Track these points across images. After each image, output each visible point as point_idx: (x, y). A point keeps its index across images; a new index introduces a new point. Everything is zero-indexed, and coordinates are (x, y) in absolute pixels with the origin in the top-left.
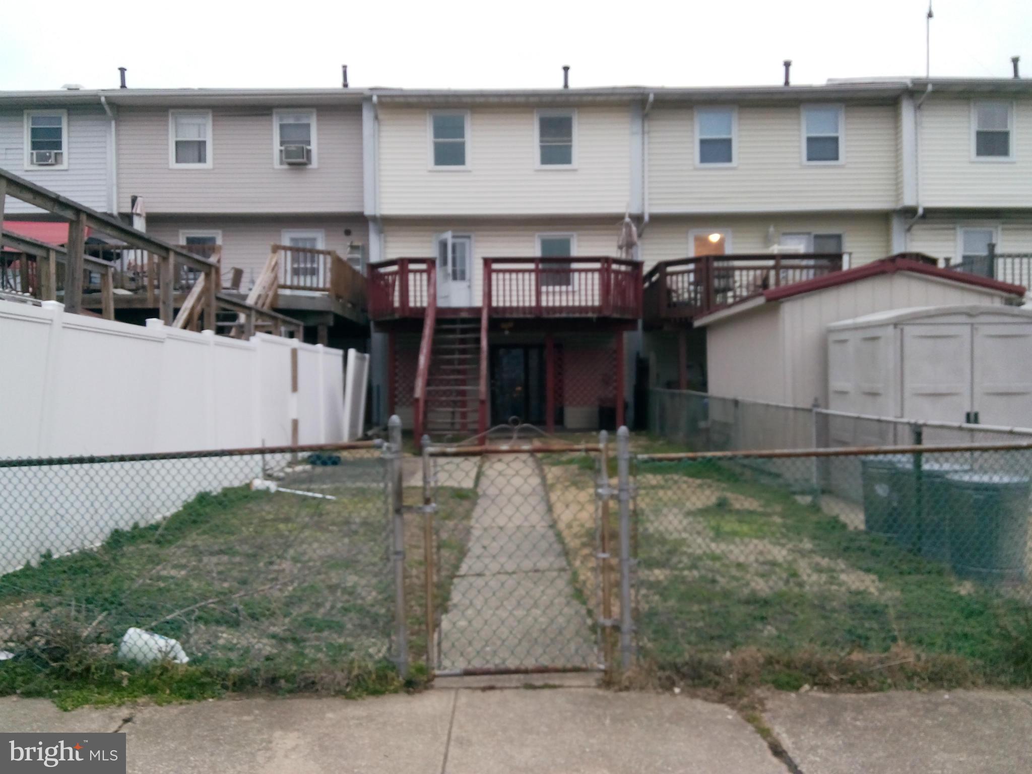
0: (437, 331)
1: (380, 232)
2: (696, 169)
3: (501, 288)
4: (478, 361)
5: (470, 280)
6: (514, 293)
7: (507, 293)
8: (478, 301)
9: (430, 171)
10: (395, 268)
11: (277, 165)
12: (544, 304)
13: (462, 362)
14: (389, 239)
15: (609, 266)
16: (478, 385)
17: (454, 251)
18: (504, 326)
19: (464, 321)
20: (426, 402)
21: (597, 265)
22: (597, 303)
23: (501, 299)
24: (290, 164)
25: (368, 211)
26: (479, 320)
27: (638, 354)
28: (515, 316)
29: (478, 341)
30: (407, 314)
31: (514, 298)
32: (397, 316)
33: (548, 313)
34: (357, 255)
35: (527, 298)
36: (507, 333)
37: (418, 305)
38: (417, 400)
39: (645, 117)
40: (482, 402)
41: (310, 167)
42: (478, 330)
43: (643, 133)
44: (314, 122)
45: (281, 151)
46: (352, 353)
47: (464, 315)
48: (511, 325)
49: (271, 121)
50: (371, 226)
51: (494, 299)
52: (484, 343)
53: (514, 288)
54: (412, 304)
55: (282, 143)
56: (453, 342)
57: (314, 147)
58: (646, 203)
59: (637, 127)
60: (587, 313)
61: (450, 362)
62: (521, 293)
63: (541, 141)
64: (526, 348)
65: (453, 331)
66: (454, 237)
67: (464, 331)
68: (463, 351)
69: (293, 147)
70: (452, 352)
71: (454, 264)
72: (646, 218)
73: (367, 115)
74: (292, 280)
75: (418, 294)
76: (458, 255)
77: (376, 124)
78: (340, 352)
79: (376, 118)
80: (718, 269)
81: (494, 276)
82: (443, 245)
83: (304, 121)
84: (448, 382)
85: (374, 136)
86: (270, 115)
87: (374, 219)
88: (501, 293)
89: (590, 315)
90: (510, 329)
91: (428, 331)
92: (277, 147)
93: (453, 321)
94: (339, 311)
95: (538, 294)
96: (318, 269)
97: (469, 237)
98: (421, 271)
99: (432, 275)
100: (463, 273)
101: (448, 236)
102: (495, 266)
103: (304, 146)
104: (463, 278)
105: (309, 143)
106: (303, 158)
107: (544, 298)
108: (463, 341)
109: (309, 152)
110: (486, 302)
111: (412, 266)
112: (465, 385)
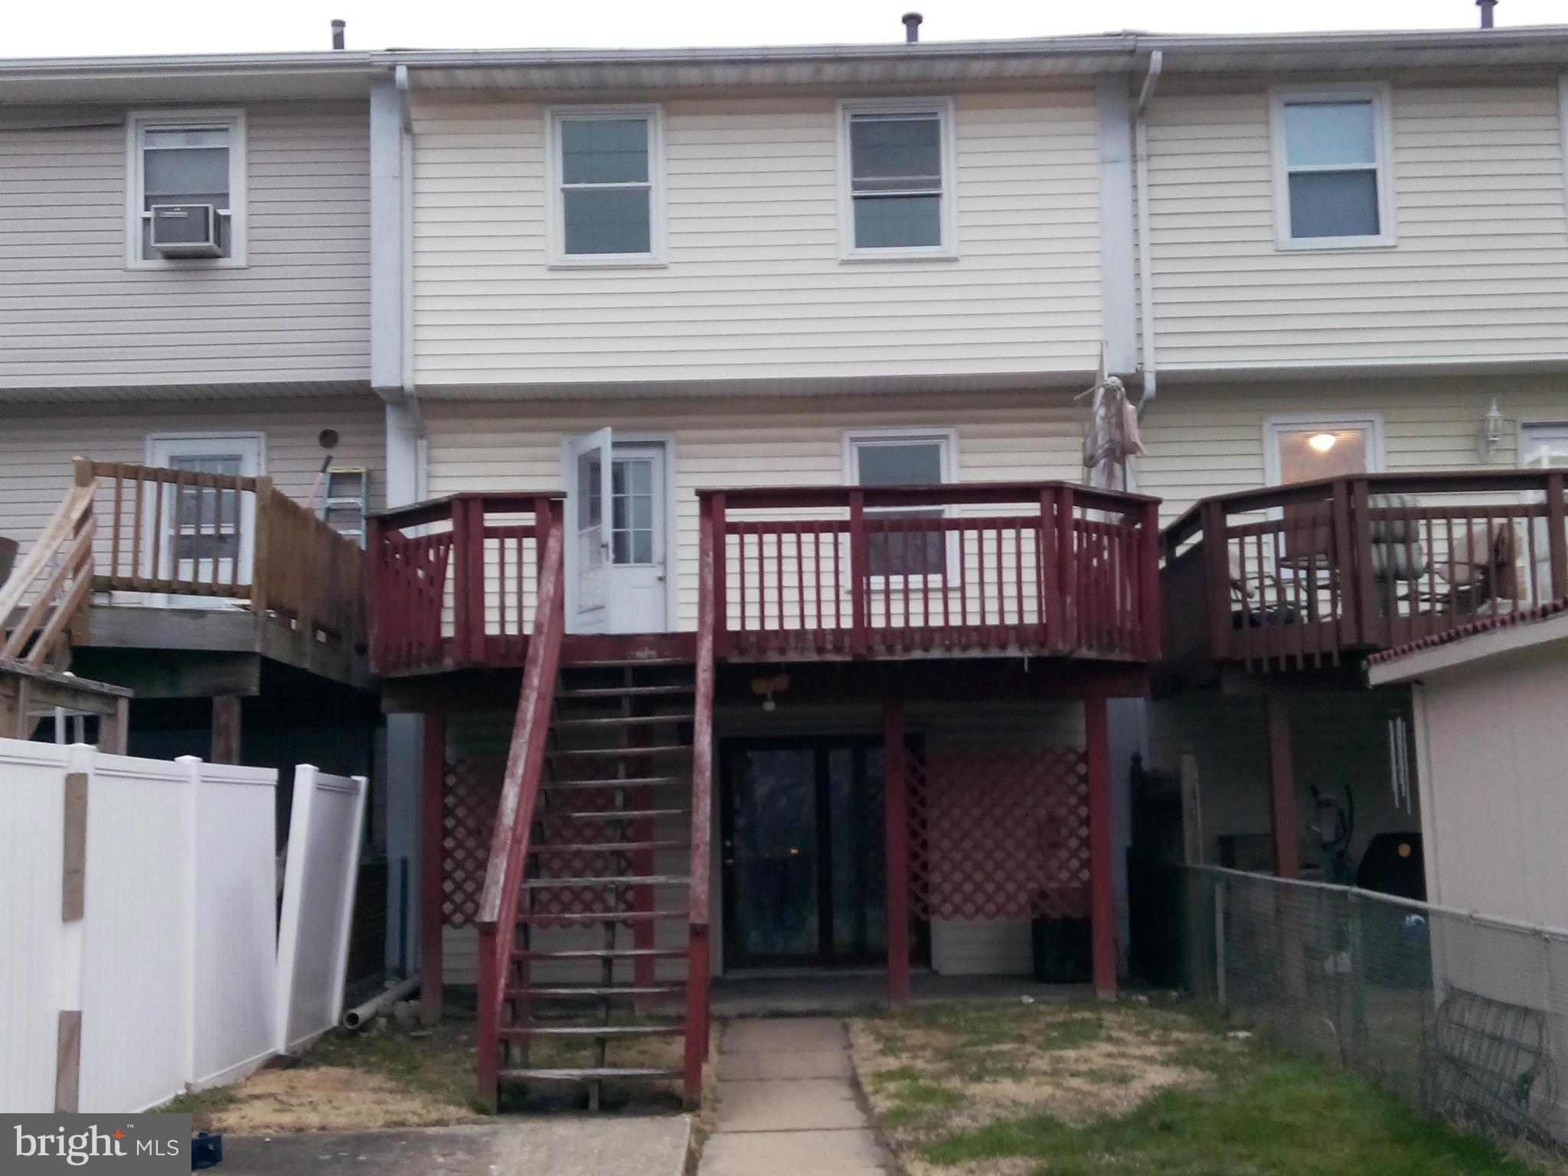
0: (562, 706)
1: (417, 434)
2: (1281, 253)
3: (752, 581)
4: (684, 794)
5: (664, 563)
6: (791, 595)
7: (771, 595)
8: (686, 619)
9: (553, 269)
10: (444, 526)
11: (134, 259)
12: (878, 622)
13: (636, 798)
14: (440, 453)
15: (1064, 512)
16: (687, 871)
17: (618, 484)
18: (759, 686)
19: (644, 674)
20: (522, 929)
21: (1031, 509)
22: (1031, 619)
23: (752, 611)
24: (169, 256)
25: (381, 379)
26: (688, 672)
27: (1136, 759)
28: (793, 657)
29: (686, 733)
30: (478, 655)
31: (791, 610)
32: (449, 663)
33: (890, 649)
34: (354, 500)
35: (828, 609)
36: (770, 706)
37: (512, 630)
38: (489, 931)
39: (1137, 117)
40: (699, 932)
41: (223, 262)
42: (687, 701)
43: (1134, 158)
44: (237, 145)
45: (146, 220)
46: (306, 775)
47: (645, 657)
48: (781, 683)
49: (122, 142)
50: (393, 420)
51: (733, 611)
52: (704, 741)
53: (790, 580)
54: (492, 630)
55: (148, 201)
56: (609, 736)
57: (237, 209)
58: (1149, 343)
59: (1117, 144)
60: (1003, 646)
61: (603, 799)
62: (810, 595)
63: (856, 186)
64: (821, 745)
65: (611, 705)
66: (616, 445)
67: (642, 705)
68: (641, 766)
69: (178, 210)
70: (604, 768)
71: (619, 520)
72: (1150, 385)
73: (382, 122)
74: (175, 569)
75: (511, 601)
76: (631, 493)
77: (407, 143)
78: (271, 775)
79: (407, 129)
80: (1383, 515)
81: (732, 540)
82: (590, 467)
83: (213, 142)
84: (590, 864)
85: (401, 177)
86: (121, 125)
87: (399, 397)
88: (752, 595)
89: (1013, 652)
90: (777, 696)
91: (531, 707)
92: (135, 210)
93: (614, 675)
94: (280, 652)
95: (860, 596)
96: (236, 537)
97: (661, 445)
98: (520, 533)
99: (552, 543)
100: (645, 540)
101: (603, 440)
102: (733, 515)
103: (211, 207)
104: (644, 557)
105: (223, 198)
106: (207, 239)
107: (877, 607)
108: (641, 735)
109: (222, 222)
110: (710, 619)
111: (493, 519)
112: (646, 869)
